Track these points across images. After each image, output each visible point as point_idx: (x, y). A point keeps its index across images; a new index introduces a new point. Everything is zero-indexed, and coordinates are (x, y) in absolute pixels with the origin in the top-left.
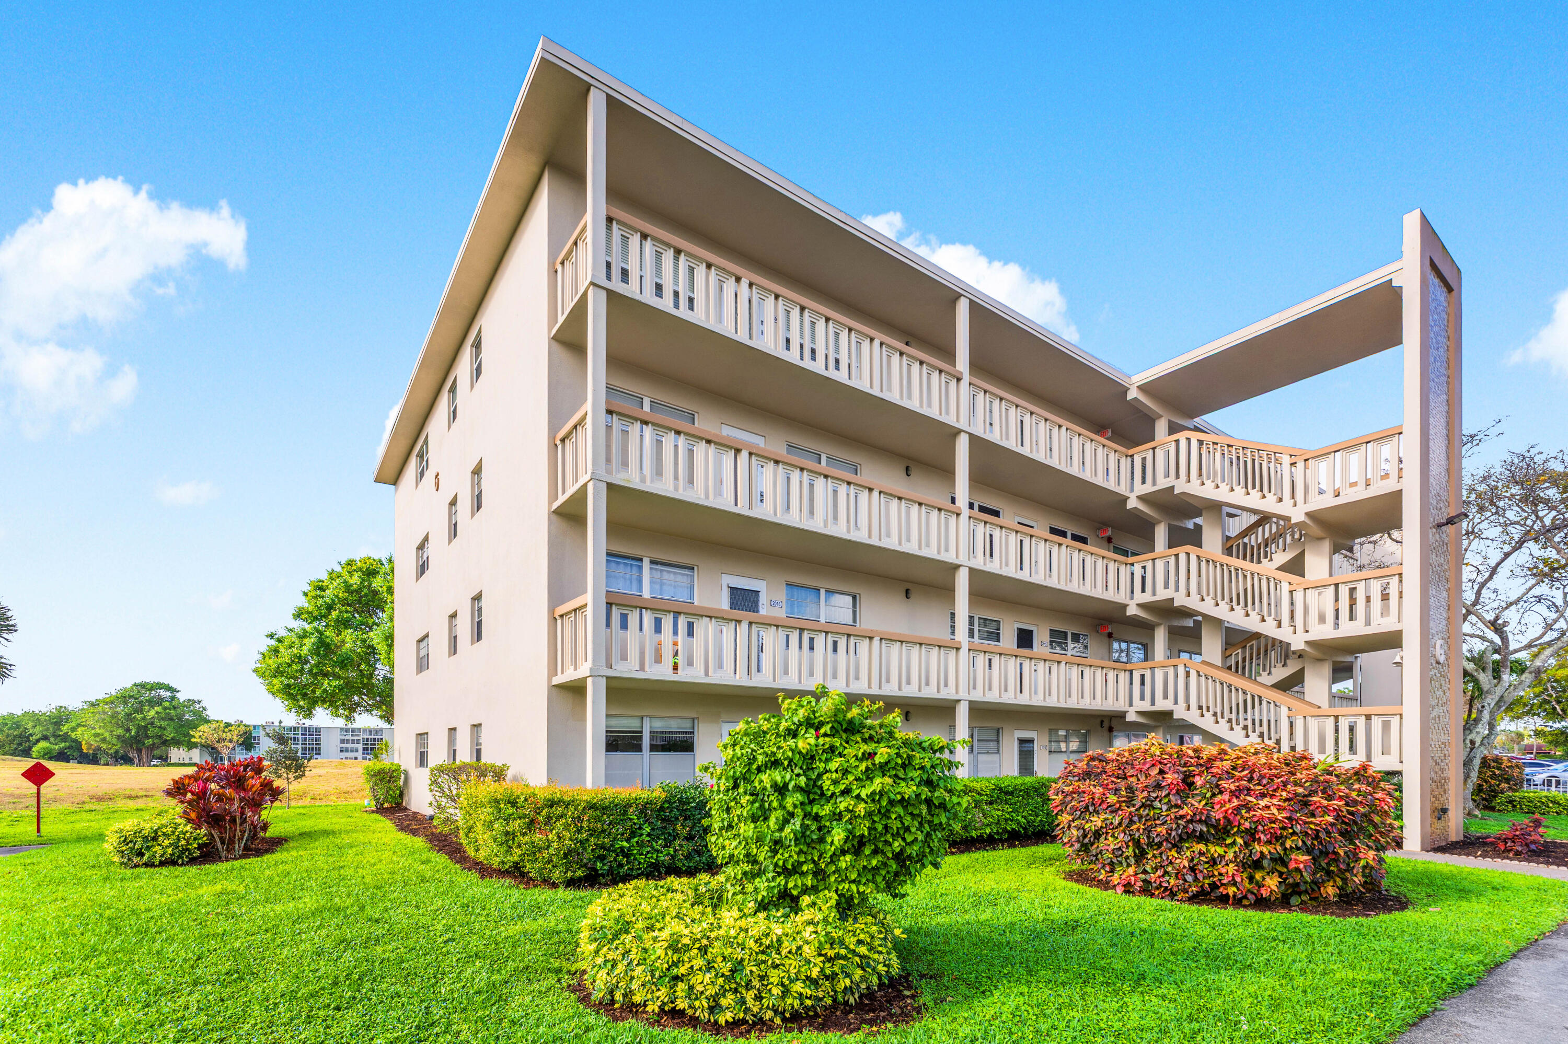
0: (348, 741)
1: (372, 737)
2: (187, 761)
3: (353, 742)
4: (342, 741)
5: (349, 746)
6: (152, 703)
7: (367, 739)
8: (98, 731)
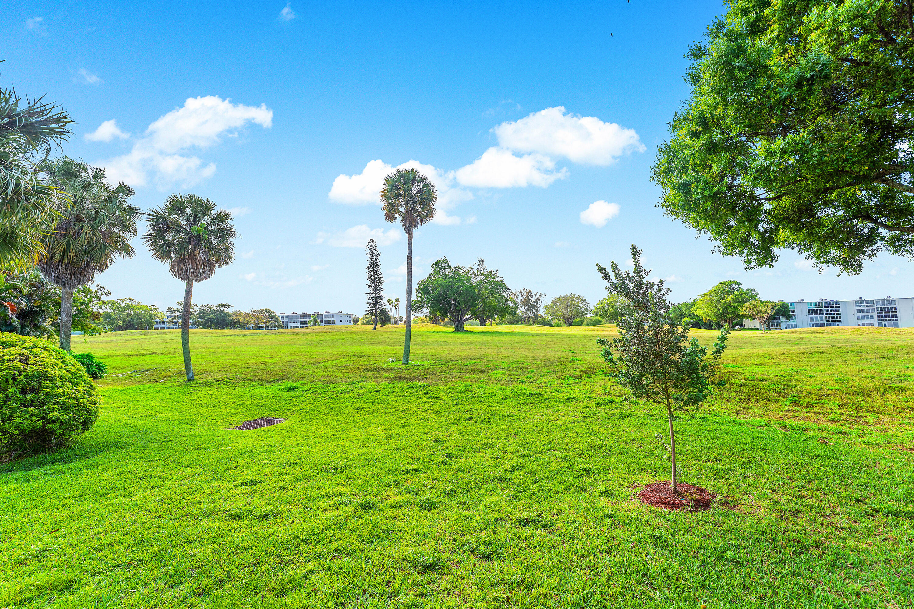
0: (863, 311)
1: (886, 306)
2: (753, 327)
3: (868, 311)
4: (859, 311)
5: (865, 314)
6: (729, 293)
7: (881, 309)
8: (705, 310)
